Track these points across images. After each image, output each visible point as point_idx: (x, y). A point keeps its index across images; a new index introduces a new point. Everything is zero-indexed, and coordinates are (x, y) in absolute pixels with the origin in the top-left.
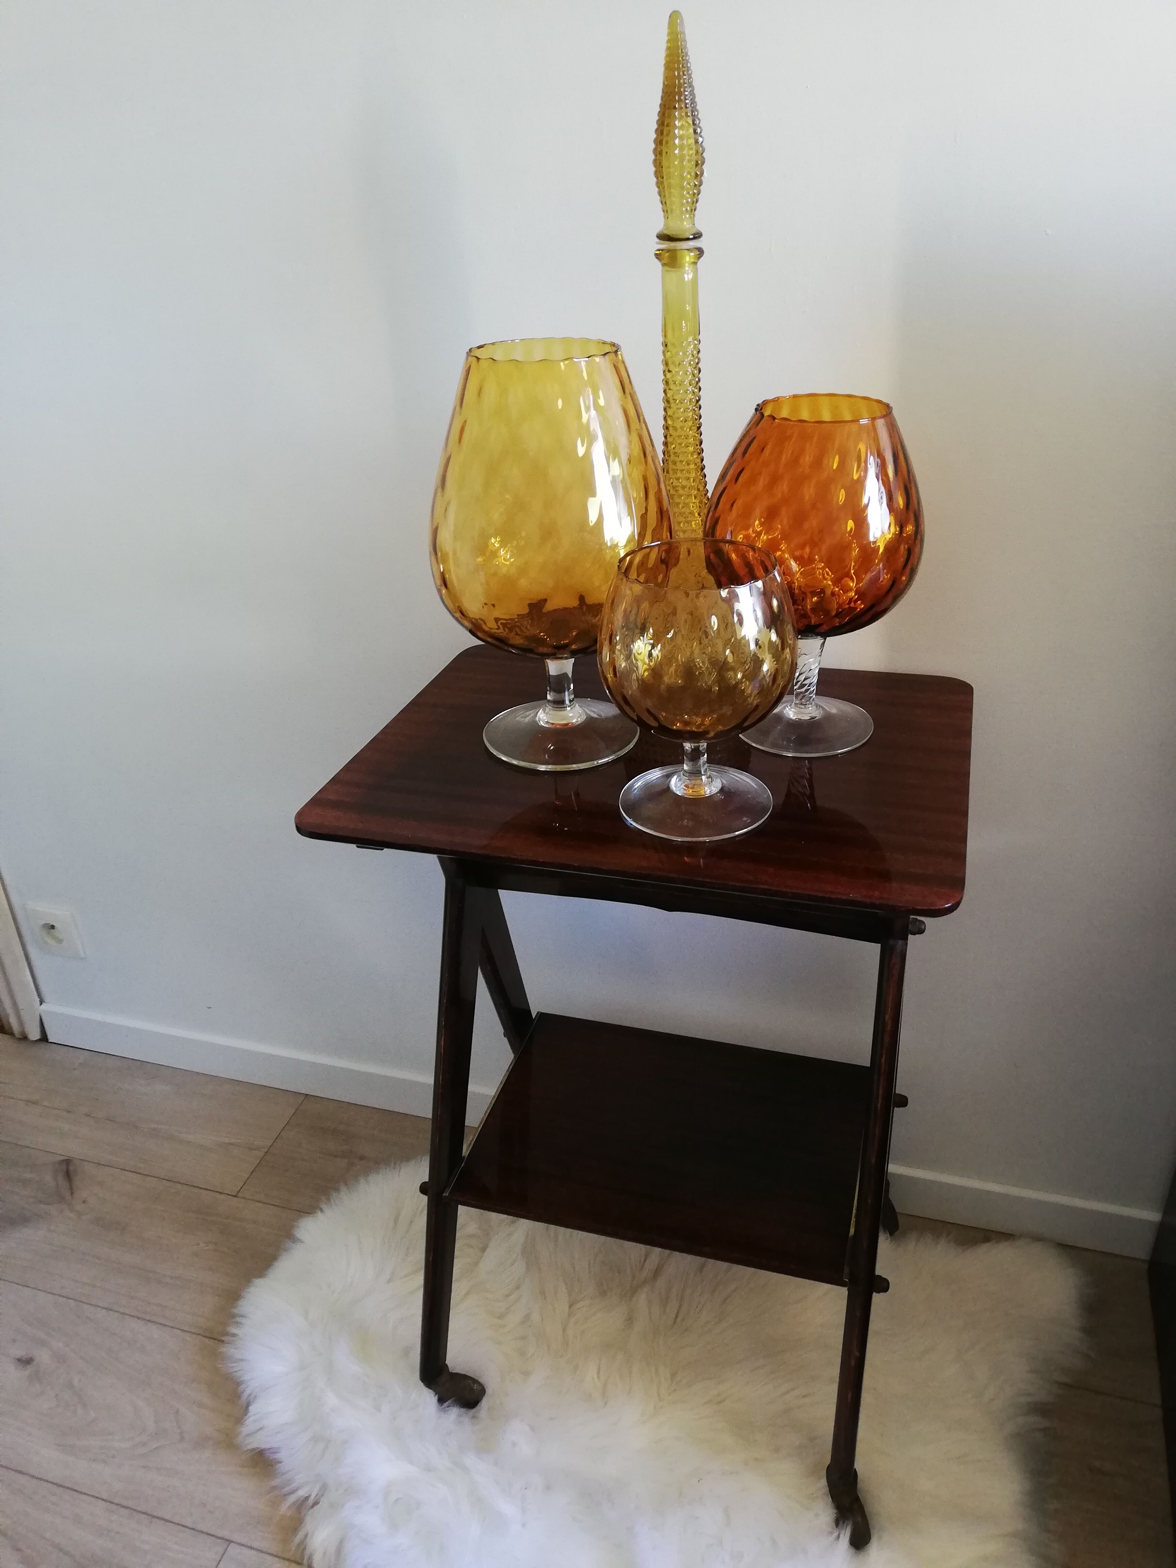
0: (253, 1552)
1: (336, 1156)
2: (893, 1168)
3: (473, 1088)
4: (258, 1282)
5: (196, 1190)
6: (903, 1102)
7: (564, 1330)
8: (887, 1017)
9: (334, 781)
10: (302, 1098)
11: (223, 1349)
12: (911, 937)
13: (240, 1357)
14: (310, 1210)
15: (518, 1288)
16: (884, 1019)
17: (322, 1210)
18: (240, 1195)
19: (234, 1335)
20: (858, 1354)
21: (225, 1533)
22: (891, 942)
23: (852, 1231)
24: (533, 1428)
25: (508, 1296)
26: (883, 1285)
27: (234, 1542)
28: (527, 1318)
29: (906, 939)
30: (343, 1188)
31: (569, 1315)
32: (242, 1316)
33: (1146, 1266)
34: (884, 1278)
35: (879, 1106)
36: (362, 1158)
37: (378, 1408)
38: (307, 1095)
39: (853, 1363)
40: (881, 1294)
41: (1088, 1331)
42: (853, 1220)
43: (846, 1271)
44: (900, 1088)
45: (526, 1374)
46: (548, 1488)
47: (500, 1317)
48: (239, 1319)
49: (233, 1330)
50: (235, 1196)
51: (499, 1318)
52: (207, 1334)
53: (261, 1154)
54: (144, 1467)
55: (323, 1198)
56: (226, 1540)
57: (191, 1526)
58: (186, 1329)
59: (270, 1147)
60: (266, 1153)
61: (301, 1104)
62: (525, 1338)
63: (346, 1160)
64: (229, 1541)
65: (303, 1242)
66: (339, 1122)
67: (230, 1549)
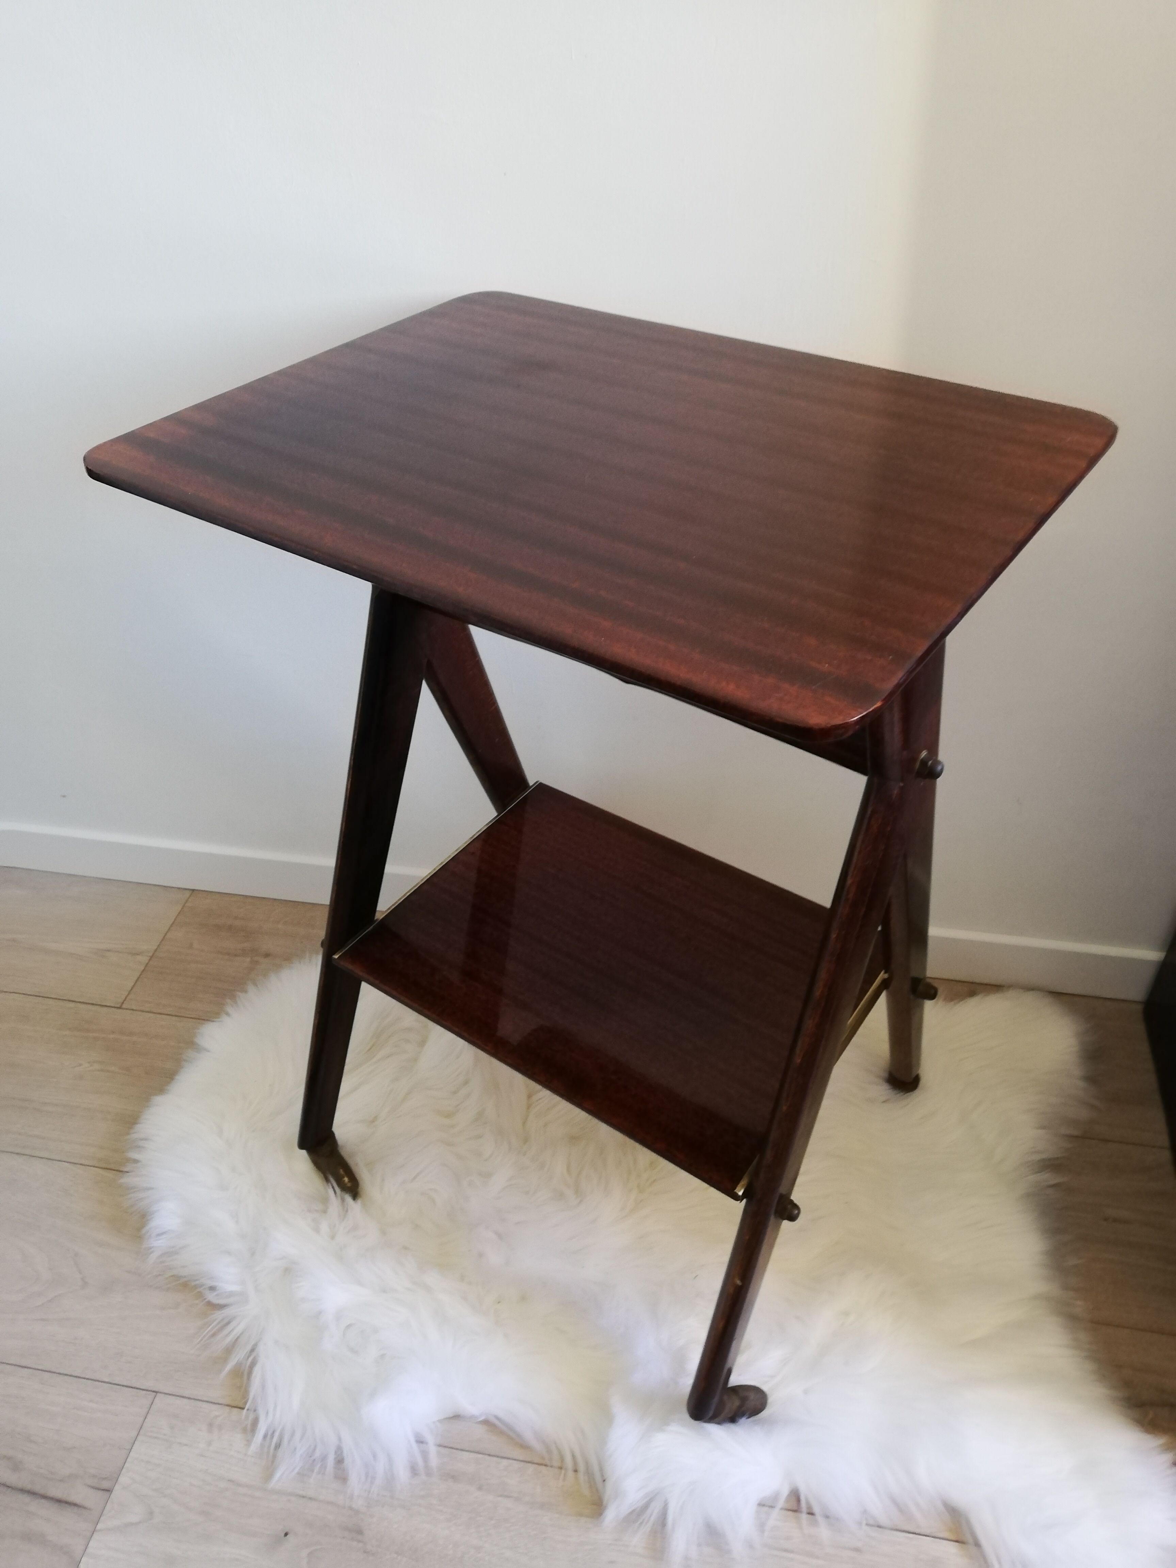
0: (186, 1401)
1: (236, 955)
3: (391, 868)
4: (158, 1099)
5: (72, 1005)
10: (187, 894)
11: (126, 1180)
15: (466, 1083)
17: (227, 1014)
18: (124, 1006)
19: (136, 1161)
21: (151, 1384)
24: (499, 1235)
25: (455, 1093)
27: (160, 1393)
28: (480, 1115)
30: (251, 988)
32: (146, 1139)
33: (1140, 1008)
36: (267, 955)
37: (317, 1230)
38: (193, 890)
41: (1091, 1079)
43: (743, 1180)
45: (486, 1175)
46: (523, 1298)
47: (449, 1115)
48: (141, 1143)
49: (134, 1155)
50: (120, 1008)
51: (447, 1117)
52: (104, 1165)
53: (144, 959)
55: (228, 1001)
56: (154, 1392)
57: (107, 1380)
58: (76, 1162)
59: (156, 950)
60: (151, 957)
61: (187, 901)
62: (479, 1137)
63: (248, 959)
64: (156, 1392)
65: (208, 1051)
66: (236, 918)
67: (157, 1400)
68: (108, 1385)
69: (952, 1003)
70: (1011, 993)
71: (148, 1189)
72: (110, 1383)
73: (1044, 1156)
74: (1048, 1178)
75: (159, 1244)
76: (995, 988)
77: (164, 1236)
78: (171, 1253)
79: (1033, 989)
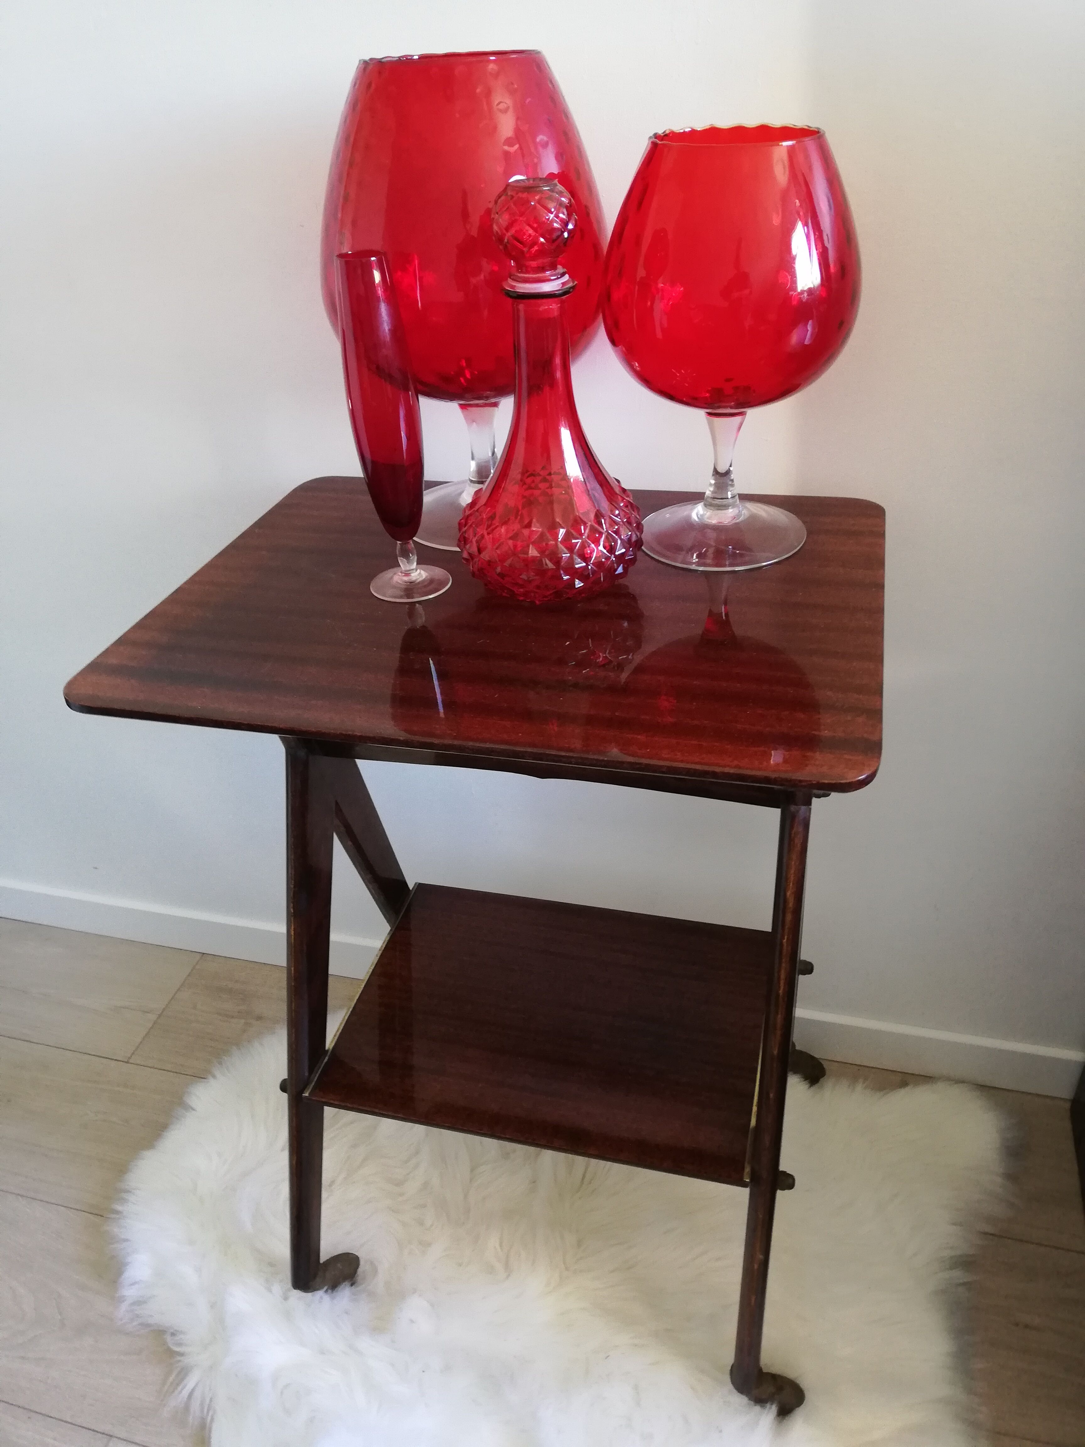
1: (232, 1017)
2: (800, 1012)
4: (148, 1154)
5: (87, 1057)
6: (808, 968)
7: (466, 1196)
8: (788, 894)
9: (121, 642)
10: (198, 956)
12: (815, 801)
13: (123, 1237)
14: (201, 1076)
15: (417, 1152)
16: (785, 895)
17: (214, 1077)
18: (131, 1061)
19: (117, 1212)
20: (761, 1257)
21: (107, 1428)
22: (793, 808)
23: (753, 1122)
24: (432, 1304)
25: (406, 1161)
26: (787, 1182)
27: (115, 1437)
28: (426, 1185)
29: (809, 803)
31: (471, 1181)
33: (1068, 1105)
34: (788, 1174)
35: (781, 992)
36: (259, 1018)
37: (270, 1290)
38: (204, 953)
39: (756, 1266)
40: (786, 1191)
41: (1011, 1177)
42: (755, 1109)
43: (747, 1170)
44: (805, 954)
45: (425, 1245)
46: (447, 1369)
47: (399, 1184)
48: (124, 1195)
49: (119, 1208)
50: (127, 1062)
51: (397, 1185)
52: (96, 1212)
53: (153, 1017)
54: (23, 1358)
55: (215, 1063)
56: (109, 1435)
57: (69, 1420)
58: (71, 1206)
59: (164, 1010)
60: (160, 1016)
61: (197, 964)
62: (424, 1206)
63: (243, 1021)
64: (111, 1436)
65: (194, 1110)
66: (237, 981)
67: (111, 1444)
68: (70, 1425)
69: (882, 1093)
70: (940, 1086)
71: (126, 1240)
72: (74, 1424)
73: (959, 1252)
74: (958, 1275)
75: (130, 1293)
76: (926, 1079)
77: (137, 1286)
78: (140, 1302)
79: (963, 1082)
